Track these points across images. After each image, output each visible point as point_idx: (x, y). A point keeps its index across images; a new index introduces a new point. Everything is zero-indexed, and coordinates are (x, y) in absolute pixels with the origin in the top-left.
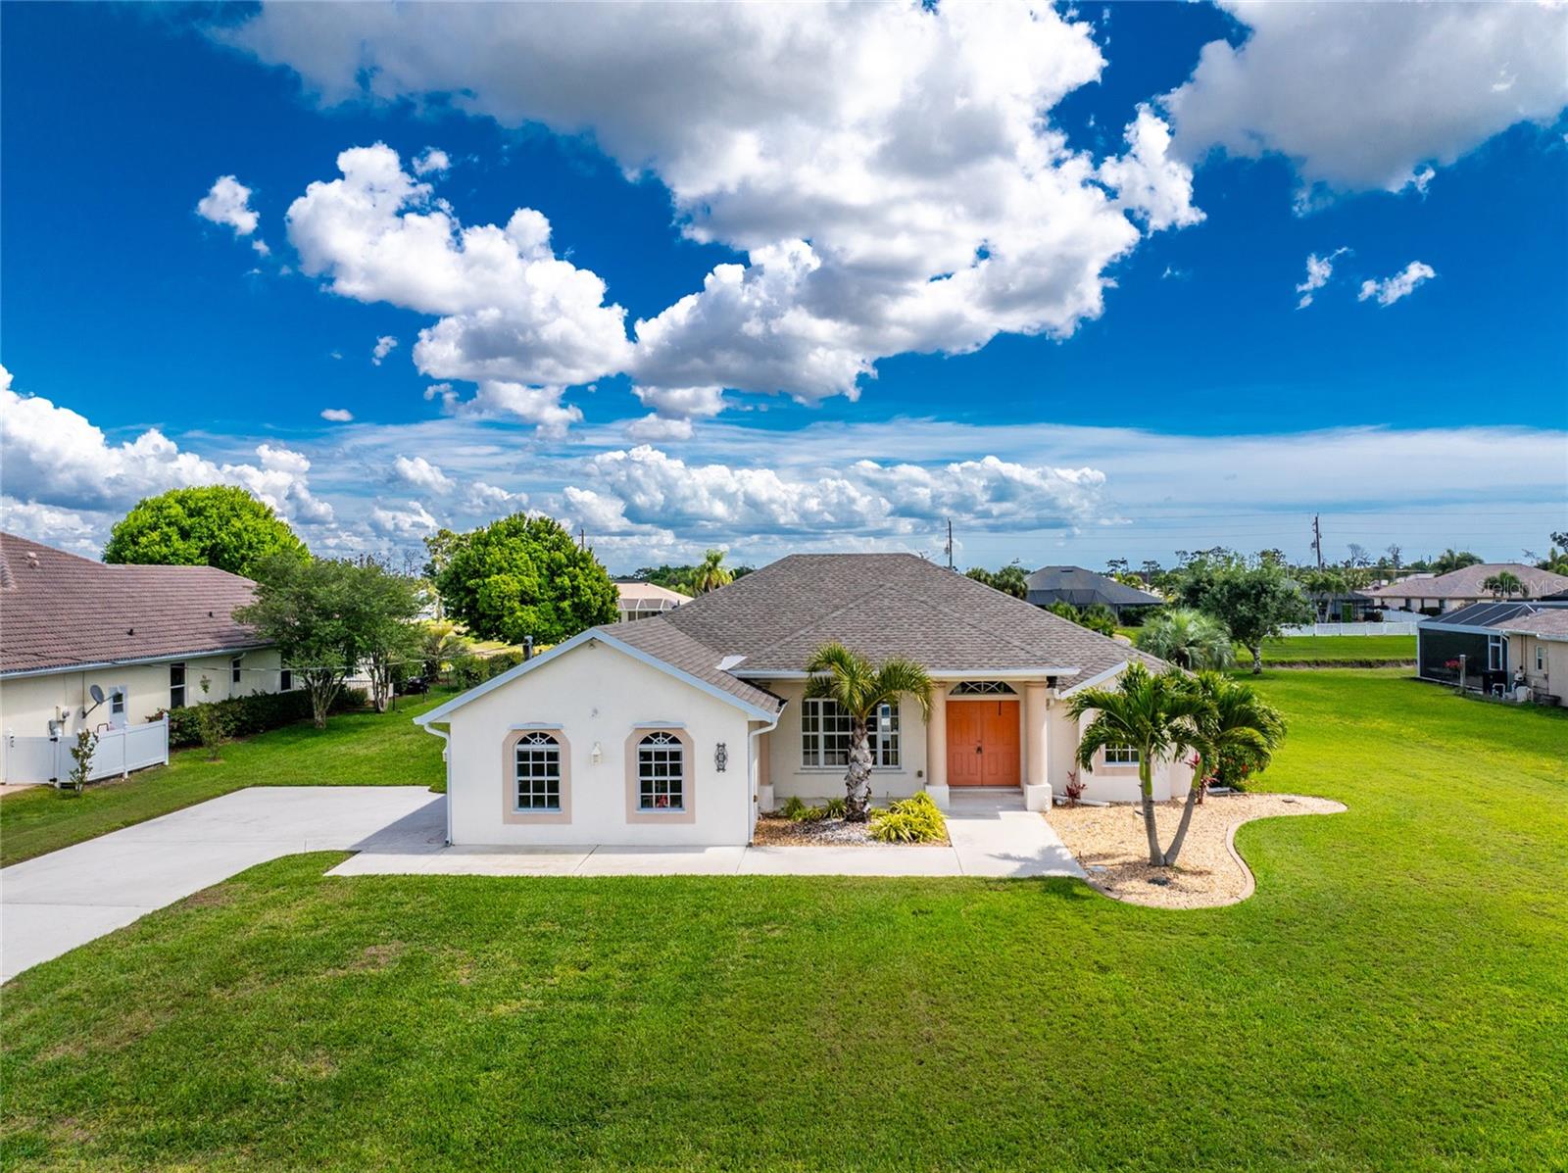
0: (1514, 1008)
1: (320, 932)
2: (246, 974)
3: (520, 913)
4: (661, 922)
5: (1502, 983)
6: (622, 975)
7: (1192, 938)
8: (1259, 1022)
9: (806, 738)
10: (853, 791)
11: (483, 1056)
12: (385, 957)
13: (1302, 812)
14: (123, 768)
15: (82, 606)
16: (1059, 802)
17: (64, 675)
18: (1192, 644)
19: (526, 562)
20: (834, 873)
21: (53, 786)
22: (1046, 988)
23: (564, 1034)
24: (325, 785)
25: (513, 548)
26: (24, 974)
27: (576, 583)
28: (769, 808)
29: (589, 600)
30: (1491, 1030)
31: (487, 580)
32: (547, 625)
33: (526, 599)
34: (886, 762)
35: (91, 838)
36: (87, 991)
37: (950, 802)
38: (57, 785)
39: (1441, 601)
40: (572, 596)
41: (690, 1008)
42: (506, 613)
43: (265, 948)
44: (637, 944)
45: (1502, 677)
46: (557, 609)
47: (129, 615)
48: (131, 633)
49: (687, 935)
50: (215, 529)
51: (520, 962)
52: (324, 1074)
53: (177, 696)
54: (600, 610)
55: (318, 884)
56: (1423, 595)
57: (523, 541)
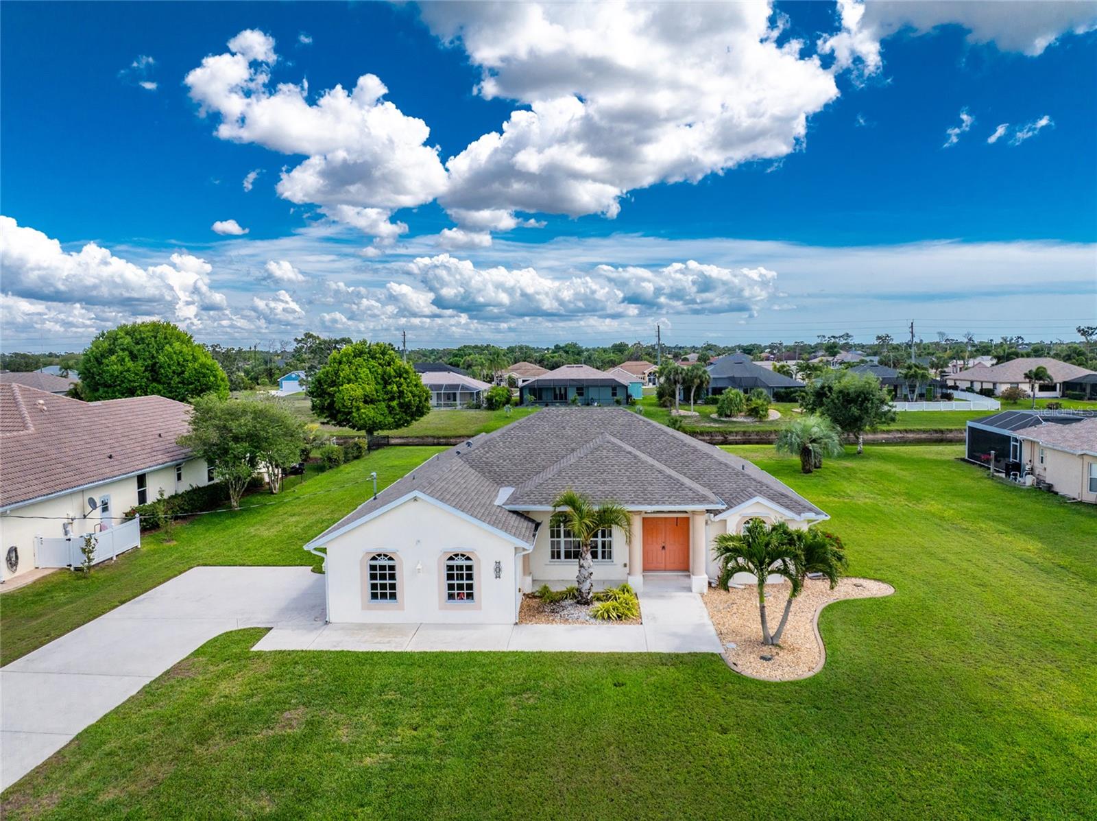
0: (962, 761)
1: (255, 699)
2: (213, 735)
3: (376, 684)
4: (460, 691)
5: (959, 741)
6: (439, 735)
7: (780, 705)
8: (811, 772)
9: (553, 543)
10: (581, 586)
11: (359, 796)
12: (295, 718)
13: (865, 594)
14: (113, 554)
15: (77, 439)
16: (713, 585)
17: (71, 494)
18: (814, 441)
19: (367, 375)
20: (567, 650)
21: (69, 569)
22: (689, 745)
23: (406, 780)
24: (244, 565)
25: (359, 365)
26: (80, 734)
27: (401, 389)
28: (528, 590)
29: (410, 400)
30: (945, 777)
31: (341, 388)
32: (382, 417)
33: (368, 400)
34: (603, 557)
35: (101, 615)
36: (121, 748)
37: (644, 583)
38: (72, 569)
39: (994, 384)
40: (399, 397)
41: (479, 760)
42: (354, 410)
43: (223, 714)
44: (447, 710)
45: (1017, 467)
46: (389, 407)
47: (108, 442)
48: (110, 457)
49: (475, 703)
50: (154, 352)
51: (377, 725)
52: (268, 809)
53: (142, 497)
54: (418, 407)
55: (249, 658)
56: (982, 380)
57: (364, 360)
